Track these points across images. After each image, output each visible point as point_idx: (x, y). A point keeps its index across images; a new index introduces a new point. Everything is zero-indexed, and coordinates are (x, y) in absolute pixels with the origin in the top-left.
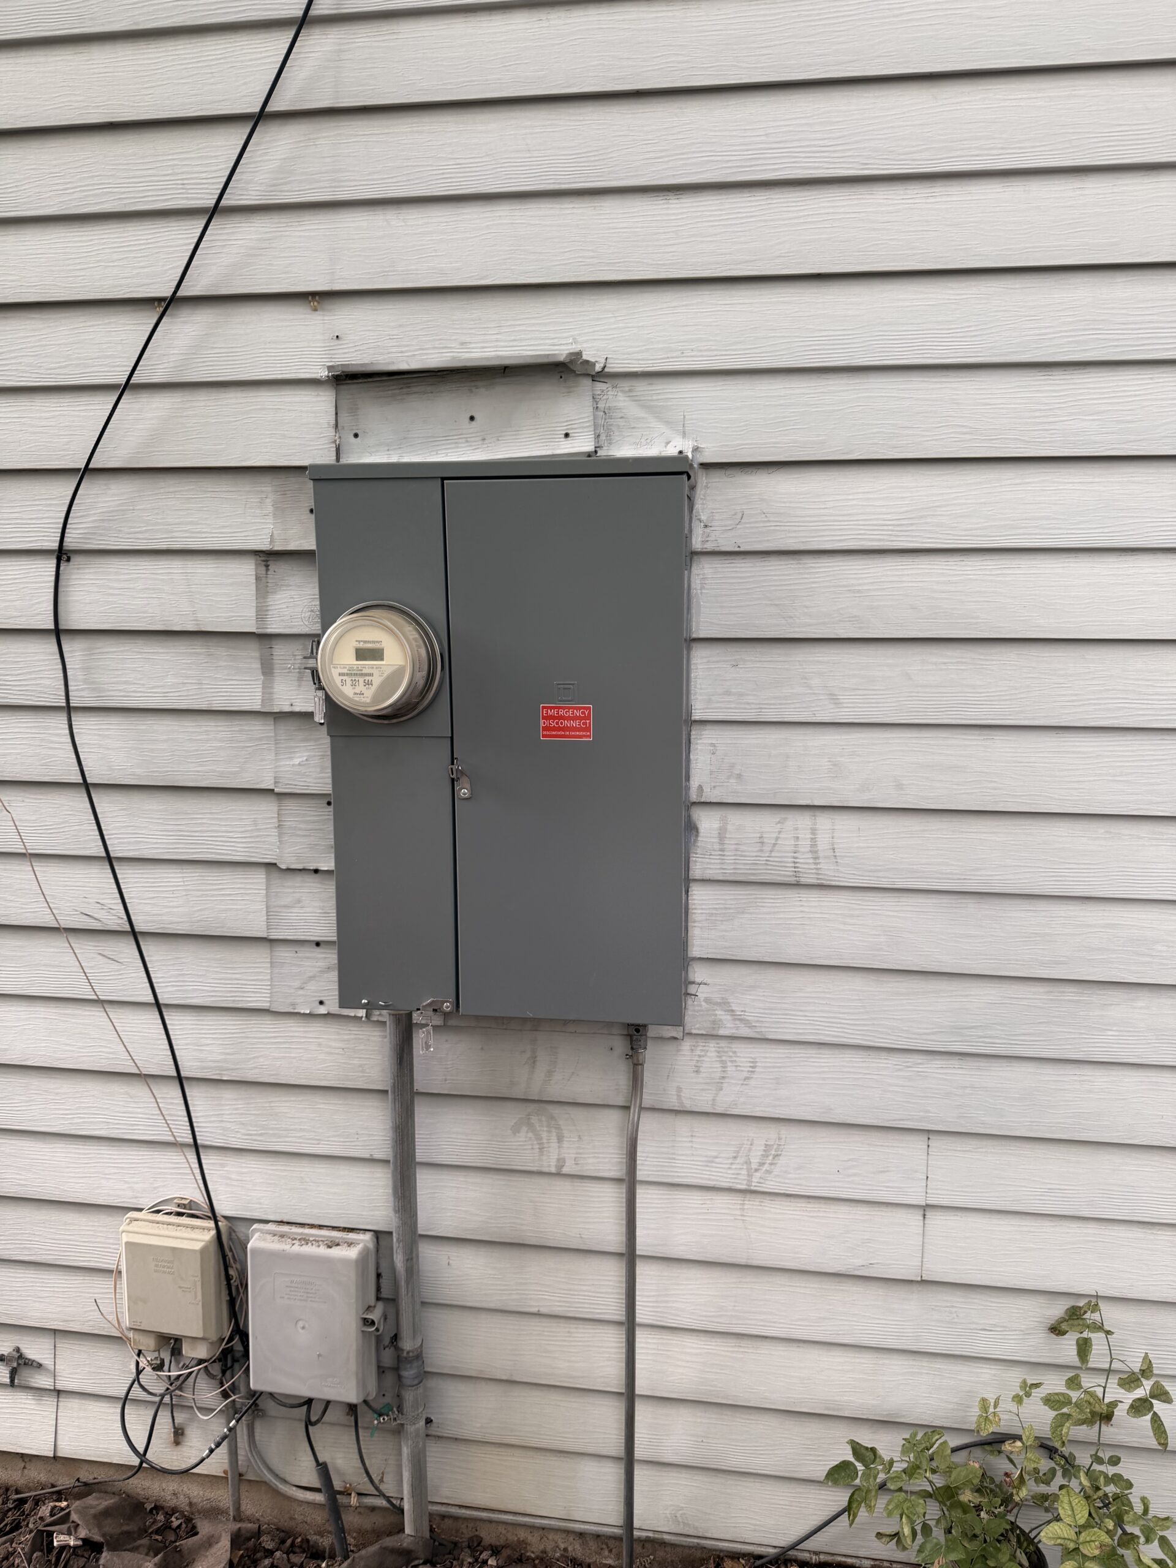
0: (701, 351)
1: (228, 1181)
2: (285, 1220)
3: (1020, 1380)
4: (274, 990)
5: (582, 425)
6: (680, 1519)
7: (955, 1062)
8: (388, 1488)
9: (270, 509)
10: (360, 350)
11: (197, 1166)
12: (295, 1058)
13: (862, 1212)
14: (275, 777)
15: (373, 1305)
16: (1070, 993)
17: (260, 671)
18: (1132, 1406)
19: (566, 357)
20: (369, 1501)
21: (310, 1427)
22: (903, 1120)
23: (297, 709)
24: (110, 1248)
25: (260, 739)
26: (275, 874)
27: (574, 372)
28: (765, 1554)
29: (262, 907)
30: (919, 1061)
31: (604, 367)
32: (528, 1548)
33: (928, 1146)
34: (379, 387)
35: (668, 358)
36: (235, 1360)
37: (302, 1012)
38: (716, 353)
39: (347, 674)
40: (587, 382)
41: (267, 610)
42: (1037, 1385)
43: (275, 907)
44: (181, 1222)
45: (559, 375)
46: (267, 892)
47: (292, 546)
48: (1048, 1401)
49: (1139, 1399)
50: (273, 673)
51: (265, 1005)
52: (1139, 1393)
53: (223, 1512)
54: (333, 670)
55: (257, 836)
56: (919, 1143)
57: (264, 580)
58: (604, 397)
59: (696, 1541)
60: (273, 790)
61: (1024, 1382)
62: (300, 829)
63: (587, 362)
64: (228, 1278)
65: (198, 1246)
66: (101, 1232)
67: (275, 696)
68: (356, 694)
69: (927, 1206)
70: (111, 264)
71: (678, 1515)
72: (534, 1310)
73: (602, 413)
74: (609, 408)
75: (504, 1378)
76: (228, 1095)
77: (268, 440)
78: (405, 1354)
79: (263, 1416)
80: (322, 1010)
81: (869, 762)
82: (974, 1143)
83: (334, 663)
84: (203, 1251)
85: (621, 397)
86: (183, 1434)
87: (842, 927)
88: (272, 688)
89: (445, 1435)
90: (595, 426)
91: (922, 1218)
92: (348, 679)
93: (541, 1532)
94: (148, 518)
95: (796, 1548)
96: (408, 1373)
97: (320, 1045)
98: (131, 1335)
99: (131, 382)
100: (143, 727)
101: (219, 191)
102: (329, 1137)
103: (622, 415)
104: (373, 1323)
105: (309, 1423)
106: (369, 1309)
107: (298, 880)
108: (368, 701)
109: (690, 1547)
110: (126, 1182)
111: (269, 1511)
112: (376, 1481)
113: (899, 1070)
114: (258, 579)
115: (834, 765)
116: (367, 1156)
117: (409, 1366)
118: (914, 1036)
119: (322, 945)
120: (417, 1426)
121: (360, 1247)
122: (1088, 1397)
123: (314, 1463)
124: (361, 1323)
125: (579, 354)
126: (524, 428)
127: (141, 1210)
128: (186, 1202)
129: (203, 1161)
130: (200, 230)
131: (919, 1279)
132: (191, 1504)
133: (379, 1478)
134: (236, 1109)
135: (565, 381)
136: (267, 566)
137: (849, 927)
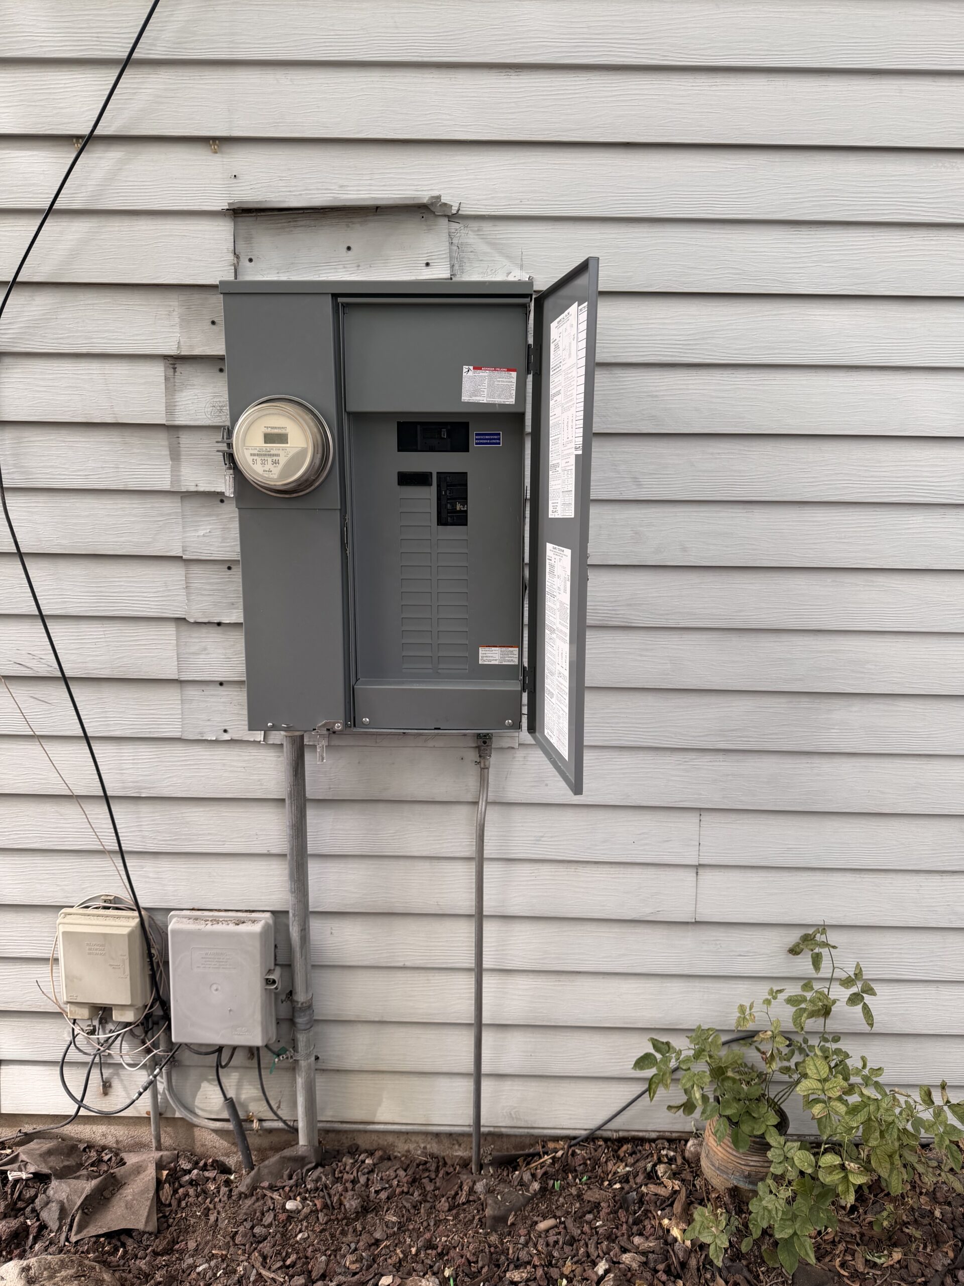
0: (535, 200)
1: (147, 880)
2: (196, 908)
3: (769, 988)
4: (185, 722)
5: (439, 257)
6: (514, 1116)
7: (720, 757)
8: (284, 1113)
9: (177, 320)
10: (255, 188)
11: (123, 868)
12: (203, 776)
13: (650, 872)
14: (183, 547)
15: (272, 968)
16: (805, 702)
17: (168, 457)
18: (849, 999)
19: (429, 200)
20: (267, 1125)
21: (220, 1069)
22: (682, 801)
23: (201, 489)
24: (44, 940)
25: (169, 514)
26: (184, 627)
27: (434, 213)
28: (578, 1135)
29: (174, 654)
30: (694, 757)
31: (458, 210)
32: (396, 1149)
33: (700, 820)
34: (270, 220)
35: (509, 205)
36: (156, 1023)
37: (209, 739)
38: (547, 203)
39: (258, 455)
40: (445, 221)
41: (175, 406)
42: (780, 991)
43: (184, 654)
44: (108, 913)
45: (421, 215)
46: (177, 642)
47: (197, 352)
48: (791, 1001)
49: (854, 994)
50: (180, 459)
51: (177, 735)
52: (854, 990)
53: (145, 1146)
54: (245, 450)
55: (168, 596)
56: (693, 818)
57: (172, 380)
58: (458, 235)
59: (526, 1130)
60: (182, 557)
61: (771, 990)
62: (205, 590)
63: (445, 204)
64: (150, 955)
65: (126, 931)
66: (36, 927)
67: (183, 478)
68: (264, 471)
69: (700, 865)
70: (33, 104)
71: (512, 1113)
72: (401, 964)
73: (456, 248)
74: (462, 244)
75: (377, 1019)
76: (145, 809)
77: (175, 262)
78: (299, 1005)
79: (178, 1066)
80: (226, 737)
81: (662, 530)
82: (733, 816)
83: (246, 445)
84: (130, 935)
85: (471, 235)
86: (110, 1086)
87: (639, 658)
88: (179, 471)
89: (329, 1068)
90: (451, 258)
91: (695, 875)
92: (259, 459)
93: (405, 1136)
94: (70, 326)
95: (603, 1128)
96: (301, 1020)
97: (224, 765)
98: (68, 1008)
99: (54, 207)
100: (68, 505)
101: (131, 45)
102: (233, 838)
103: (472, 249)
104: (274, 982)
105: (219, 1066)
106: (270, 971)
107: (204, 631)
108: (275, 477)
109: (521, 1136)
110: (58, 885)
111: (184, 1141)
112: (275, 1107)
113: (680, 764)
114: (167, 379)
115: (636, 533)
116: (265, 852)
117: (302, 1014)
118: (691, 738)
119: (224, 685)
120: (309, 1061)
121: (262, 923)
122: (819, 995)
123: (223, 1099)
124: (264, 982)
125: (439, 197)
126: (392, 258)
127: (72, 907)
128: (112, 898)
129: (128, 864)
130: (115, 78)
131: (694, 920)
132: (117, 1142)
133: (277, 1105)
134: (153, 820)
135: (426, 220)
136: (175, 369)
137: (644, 658)
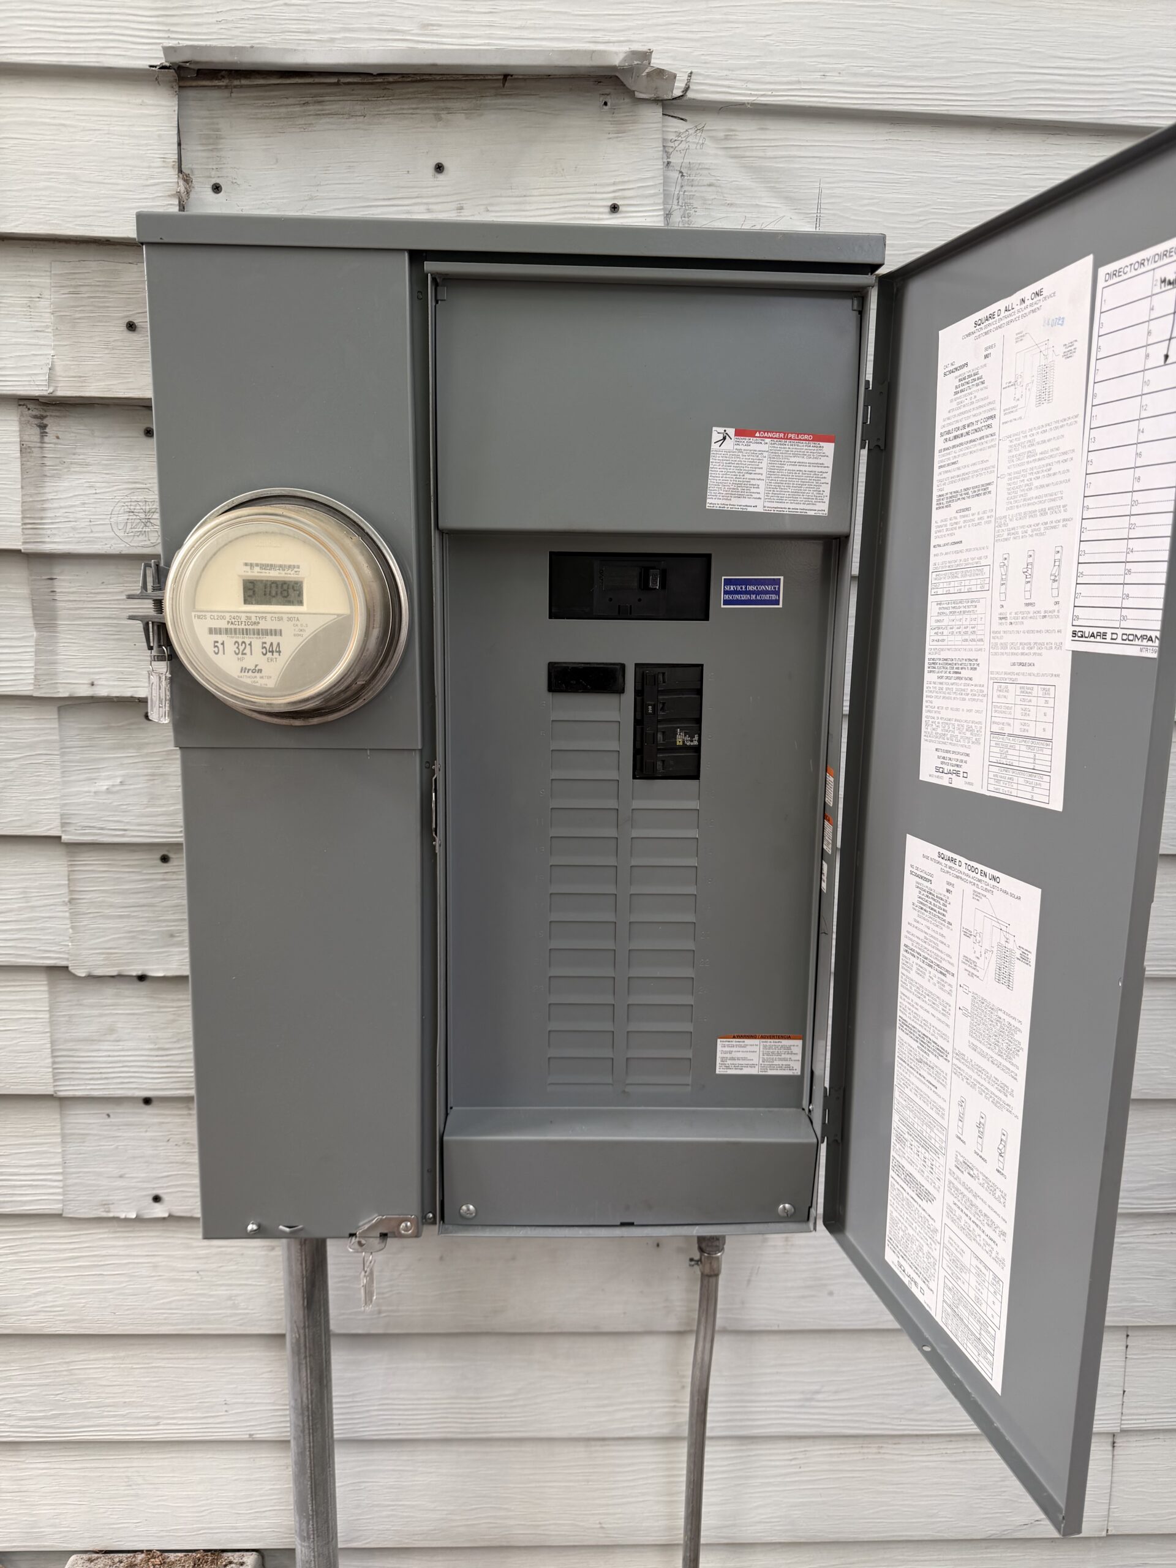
0: (855, 75)
4: (70, 1182)
5: (640, 192)
9: (48, 319)
10: (227, 21)
14: (62, 815)
17: (30, 623)
19: (625, 60)
23: (103, 692)
25: (31, 746)
26: (65, 986)
27: (631, 93)
29: (45, 1041)
31: (687, 89)
33: (1127, 1347)
34: (263, 98)
35: (799, 82)
37: (123, 1216)
38: (881, 81)
39: (227, 631)
40: (654, 114)
41: (44, 509)
43: (66, 1041)
45: (602, 99)
46: (51, 1017)
47: (93, 390)
50: (55, 626)
51: (55, 1208)
54: (196, 621)
55: (31, 920)
57: (36, 452)
58: (683, 146)
60: (60, 837)
62: (111, 906)
63: (660, 72)
67: (61, 668)
68: (243, 670)
73: (676, 175)
74: (690, 167)
77: (42, 184)
80: (159, 1211)
83: (199, 607)
85: (711, 147)
88: (53, 652)
90: (666, 196)
91: (1110, 1448)
92: (229, 641)
97: (155, 1267)
102: (174, 1413)
103: (712, 180)
107: (108, 995)
108: (271, 683)
114: (24, 449)
116: (246, 1437)
119: (154, 1103)
125: (647, 55)
126: (535, 192)
131: (1104, 1534)
135: (613, 111)
136: (43, 427)
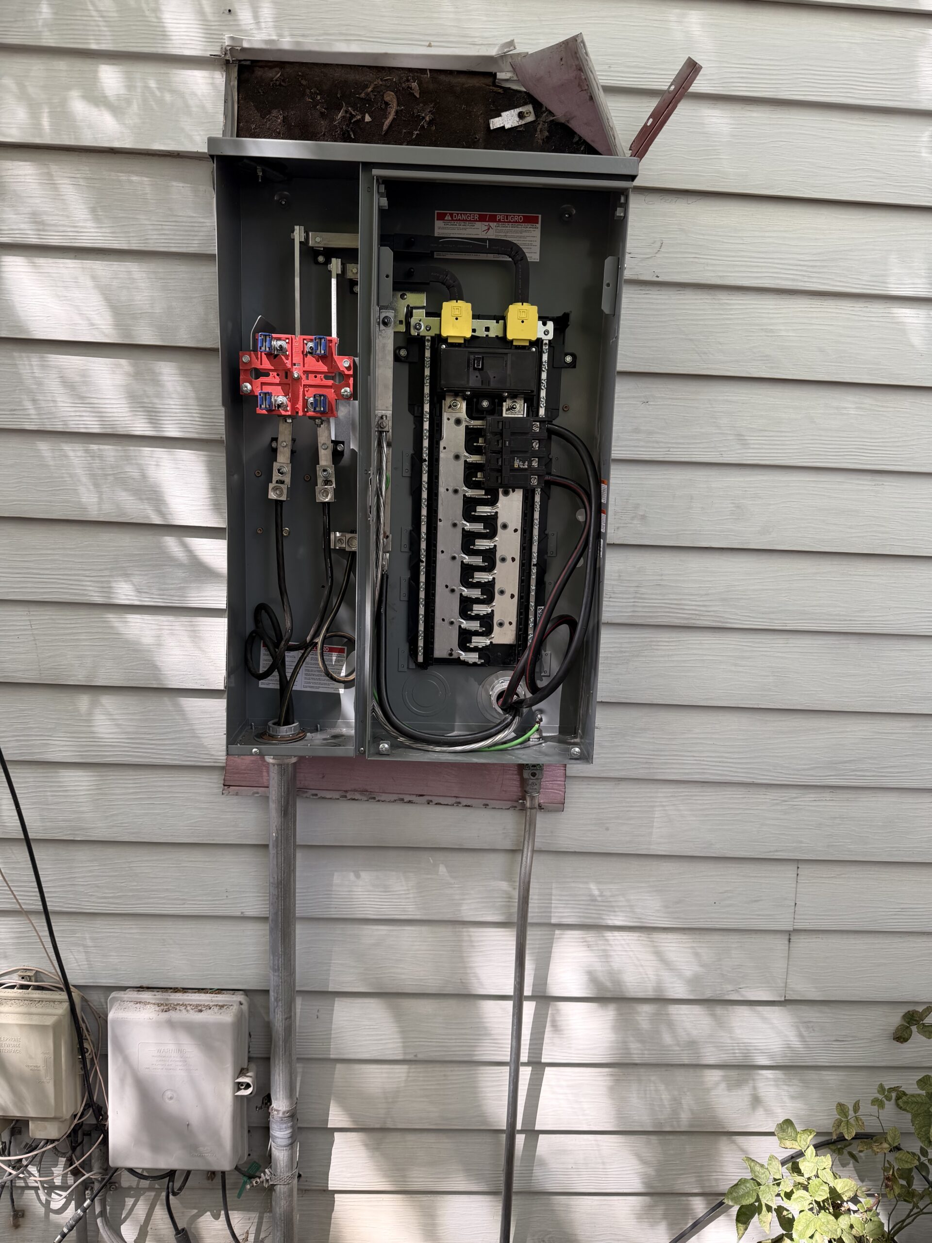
0: (629, 67)
2: (145, 985)
3: (876, 1085)
6: (548, 1242)
7: (827, 795)
11: (47, 933)
13: (733, 940)
15: (246, 1067)
22: (777, 851)
33: (798, 875)
36: (87, 1134)
42: (893, 1089)
44: (26, 995)
56: (790, 871)
61: (882, 1085)
65: (50, 1021)
69: (796, 931)
78: (280, 1115)
79: (116, 1189)
82: (838, 870)
84: (56, 1025)
86: (23, 1216)
87: (733, 668)
89: (313, 1188)
91: (787, 942)
96: (281, 1134)
97: (187, 799)
102: (196, 896)
104: (247, 1086)
105: (170, 1192)
113: (777, 804)
116: (238, 914)
117: (284, 1126)
118: (793, 772)
120: (290, 1183)
123: (173, 1231)
124: (234, 1088)
128: (32, 974)
131: (783, 999)
133: (244, 1236)
137: (739, 669)
